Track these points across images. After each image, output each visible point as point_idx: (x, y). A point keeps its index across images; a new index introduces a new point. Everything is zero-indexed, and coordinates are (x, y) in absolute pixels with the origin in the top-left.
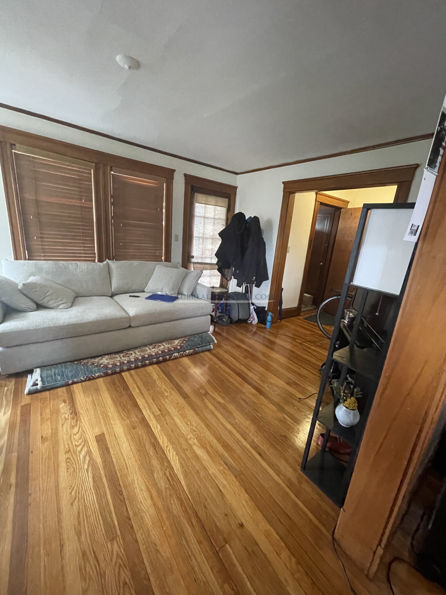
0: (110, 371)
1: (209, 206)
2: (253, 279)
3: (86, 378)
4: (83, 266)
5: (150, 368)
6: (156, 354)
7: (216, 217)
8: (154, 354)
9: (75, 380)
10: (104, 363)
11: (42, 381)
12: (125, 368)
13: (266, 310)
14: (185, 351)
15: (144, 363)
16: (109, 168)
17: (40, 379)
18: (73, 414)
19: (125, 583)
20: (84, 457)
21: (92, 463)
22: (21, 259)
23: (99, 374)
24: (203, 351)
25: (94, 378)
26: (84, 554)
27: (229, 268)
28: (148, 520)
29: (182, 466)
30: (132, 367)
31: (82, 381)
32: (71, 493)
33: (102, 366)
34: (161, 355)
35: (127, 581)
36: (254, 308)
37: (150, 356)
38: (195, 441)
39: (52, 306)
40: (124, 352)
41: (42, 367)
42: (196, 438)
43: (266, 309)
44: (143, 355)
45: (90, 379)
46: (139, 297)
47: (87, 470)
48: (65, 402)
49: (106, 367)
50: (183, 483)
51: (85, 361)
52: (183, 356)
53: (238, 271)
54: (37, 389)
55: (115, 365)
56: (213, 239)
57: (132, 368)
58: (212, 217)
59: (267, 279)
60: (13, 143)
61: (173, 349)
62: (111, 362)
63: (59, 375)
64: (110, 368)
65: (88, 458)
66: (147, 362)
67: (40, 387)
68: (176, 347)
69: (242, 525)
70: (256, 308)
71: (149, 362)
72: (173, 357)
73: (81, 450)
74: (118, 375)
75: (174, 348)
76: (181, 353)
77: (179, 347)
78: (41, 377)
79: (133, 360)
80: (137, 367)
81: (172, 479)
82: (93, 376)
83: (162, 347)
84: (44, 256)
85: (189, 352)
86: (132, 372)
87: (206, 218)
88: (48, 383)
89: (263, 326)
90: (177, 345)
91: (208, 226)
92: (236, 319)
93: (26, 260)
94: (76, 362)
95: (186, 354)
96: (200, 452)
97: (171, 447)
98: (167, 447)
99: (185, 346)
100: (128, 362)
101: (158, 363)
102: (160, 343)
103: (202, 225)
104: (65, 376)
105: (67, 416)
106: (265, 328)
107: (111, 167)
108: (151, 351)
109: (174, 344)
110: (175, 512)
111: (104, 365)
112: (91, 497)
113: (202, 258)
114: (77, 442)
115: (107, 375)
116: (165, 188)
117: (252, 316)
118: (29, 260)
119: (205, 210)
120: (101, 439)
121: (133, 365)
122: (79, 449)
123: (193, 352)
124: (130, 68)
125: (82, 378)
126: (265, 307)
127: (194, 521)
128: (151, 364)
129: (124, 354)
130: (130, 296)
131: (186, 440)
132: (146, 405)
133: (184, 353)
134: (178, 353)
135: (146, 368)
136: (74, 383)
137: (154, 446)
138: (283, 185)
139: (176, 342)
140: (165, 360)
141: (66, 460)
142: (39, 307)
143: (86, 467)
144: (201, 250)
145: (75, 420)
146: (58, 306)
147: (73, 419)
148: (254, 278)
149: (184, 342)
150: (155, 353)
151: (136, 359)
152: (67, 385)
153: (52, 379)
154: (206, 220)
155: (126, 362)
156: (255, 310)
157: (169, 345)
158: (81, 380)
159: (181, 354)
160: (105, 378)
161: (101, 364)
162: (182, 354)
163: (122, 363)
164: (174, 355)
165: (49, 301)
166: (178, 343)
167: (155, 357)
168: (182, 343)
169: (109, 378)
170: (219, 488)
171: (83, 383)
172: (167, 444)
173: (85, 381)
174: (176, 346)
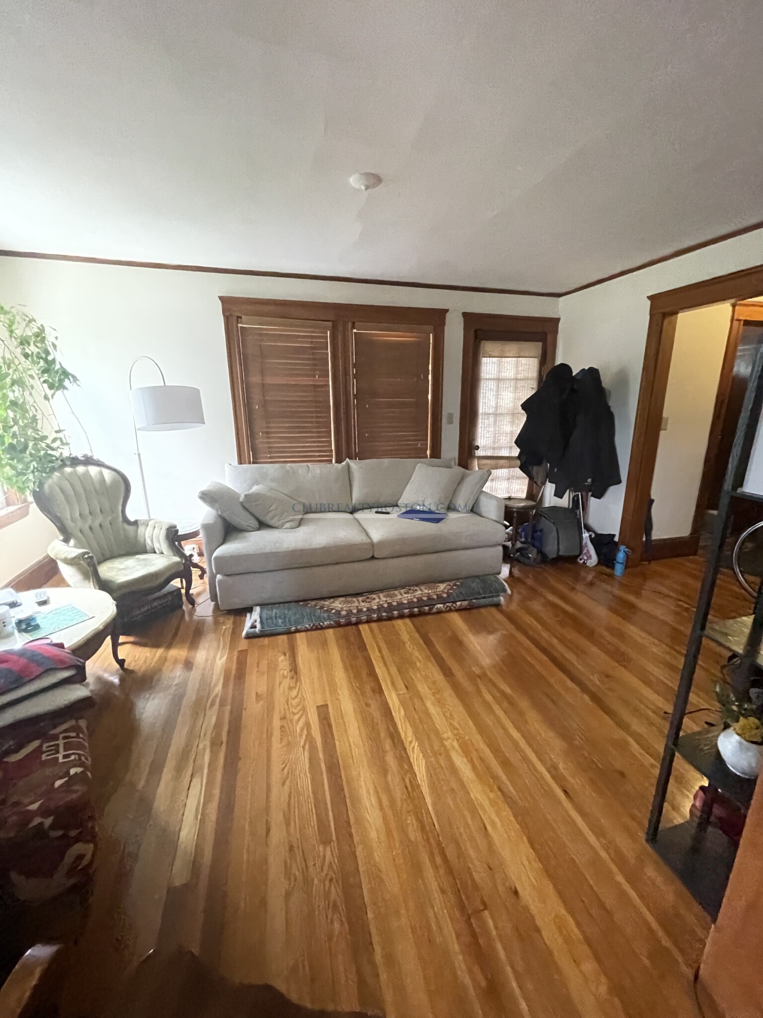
0: (342, 621)
1: (506, 359)
2: (586, 483)
3: (313, 626)
4: (316, 469)
5: (399, 622)
6: (408, 603)
7: (519, 376)
8: (405, 602)
9: (299, 627)
10: (336, 608)
11: (261, 622)
12: (364, 618)
13: (615, 542)
14: (455, 602)
15: (390, 615)
16: (350, 325)
17: (258, 620)
18: (293, 672)
19: (335, 905)
20: (302, 730)
21: (310, 739)
22: (245, 463)
23: (328, 623)
24: (485, 606)
25: (322, 628)
26: (291, 848)
27: (539, 463)
28: (373, 834)
29: (430, 776)
30: (374, 617)
31: (307, 630)
32: (283, 770)
33: (333, 611)
34: (416, 605)
35: (339, 904)
36: (590, 536)
37: (400, 605)
38: (456, 744)
39: (276, 525)
40: (364, 594)
41: (262, 605)
42: (458, 740)
43: (616, 539)
44: (391, 601)
45: (317, 629)
46: (388, 513)
47: (304, 747)
48: (285, 654)
49: (338, 613)
50: (428, 800)
51: (313, 603)
52: (450, 610)
53: (556, 470)
54: (255, 632)
55: (349, 613)
56: (513, 414)
57: (373, 619)
58: (512, 377)
59: (619, 482)
60: (239, 315)
61: (435, 597)
62: (345, 607)
63: (280, 617)
64: (344, 617)
65: (305, 732)
66: (396, 612)
67: (259, 630)
68: (441, 595)
69: (516, 893)
70: (593, 536)
71: (399, 614)
72: (434, 610)
73: (299, 720)
74: (354, 627)
75: (437, 595)
76: (447, 604)
77: (445, 595)
78: (261, 617)
79: (375, 607)
80: (380, 620)
81: (412, 789)
82: (321, 624)
83: (419, 592)
84: (270, 458)
85: (461, 605)
86: (374, 625)
87: (501, 379)
88: (268, 627)
89: (608, 571)
90: (443, 591)
91: (504, 393)
92: (554, 556)
93: (250, 463)
94: (302, 603)
95: (457, 607)
96: (460, 761)
97: (417, 744)
98: (411, 742)
99: (455, 594)
100: (368, 610)
101: (412, 616)
102: (417, 585)
103: (494, 393)
104: (287, 620)
105: (285, 672)
106: (611, 576)
107: (354, 323)
108: (403, 597)
109: (438, 590)
110: (412, 838)
111: (337, 611)
112: (305, 782)
113: (494, 449)
114: (295, 709)
115: (338, 625)
116: (431, 342)
117: (585, 551)
118: (254, 463)
119: (499, 368)
120: (323, 711)
121: (375, 616)
122: (296, 717)
123: (469, 604)
124: (367, 188)
125: (307, 626)
126: (614, 536)
127: (438, 860)
128: (401, 616)
129: (364, 598)
130: (376, 512)
131: (441, 740)
132: (386, 675)
133: (452, 605)
134: (444, 604)
135: (394, 622)
136: (297, 631)
137: (392, 737)
138: (649, 302)
139: (442, 586)
140: (422, 614)
141: (281, 728)
142: (263, 525)
143: (302, 743)
144: (492, 436)
145: (294, 680)
146: (283, 525)
147: (292, 678)
148: (589, 480)
149: (454, 587)
150: (408, 600)
151: (380, 608)
152: (288, 633)
153: (272, 623)
154: (501, 384)
155: (365, 609)
156: (592, 540)
157: (430, 591)
158: (306, 627)
159: (447, 606)
160: (337, 629)
161: (332, 609)
162: (450, 607)
163: (360, 611)
164: (436, 607)
165: (272, 518)
166: (445, 588)
167: (407, 606)
168: (450, 589)
169: (340, 629)
170: (484, 824)
171: (309, 633)
172: (410, 739)
173: (312, 630)
174: (440, 593)
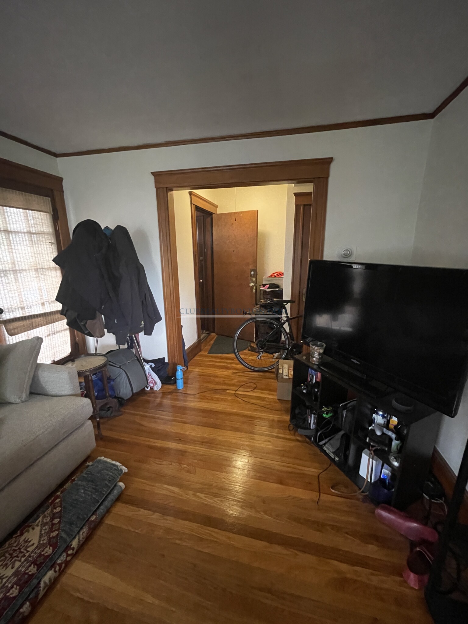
1: (12, 209)
2: (141, 326)
7: (33, 230)
13: (166, 363)
14: (68, 547)
27: (93, 317)
36: (151, 366)
43: (166, 361)
52: (67, 564)
53: (116, 321)
56: (37, 270)
58: (25, 231)
59: (159, 319)
61: (33, 569)
68: (40, 555)
70: (153, 365)
75: (34, 563)
76: (59, 561)
77: (49, 551)
85: (79, 542)
87: (11, 232)
89: (172, 387)
90: (40, 546)
91: (19, 247)
92: (129, 395)
95: (75, 550)
99: (64, 535)
103: (6, 247)
106: (176, 391)
109: (31, 549)
113: (23, 308)
117: (150, 380)
119: (5, 218)
123: (90, 529)
126: (164, 358)
133: (68, 555)
134: (53, 566)
139: (34, 535)
144: (17, 295)
148: (143, 323)
149: (56, 521)
154: (12, 237)
156: (153, 369)
157: (17, 564)
159: (60, 565)
162: (65, 561)
164: (42, 584)
166: (41, 535)
168: (51, 531)
174: (37, 551)
